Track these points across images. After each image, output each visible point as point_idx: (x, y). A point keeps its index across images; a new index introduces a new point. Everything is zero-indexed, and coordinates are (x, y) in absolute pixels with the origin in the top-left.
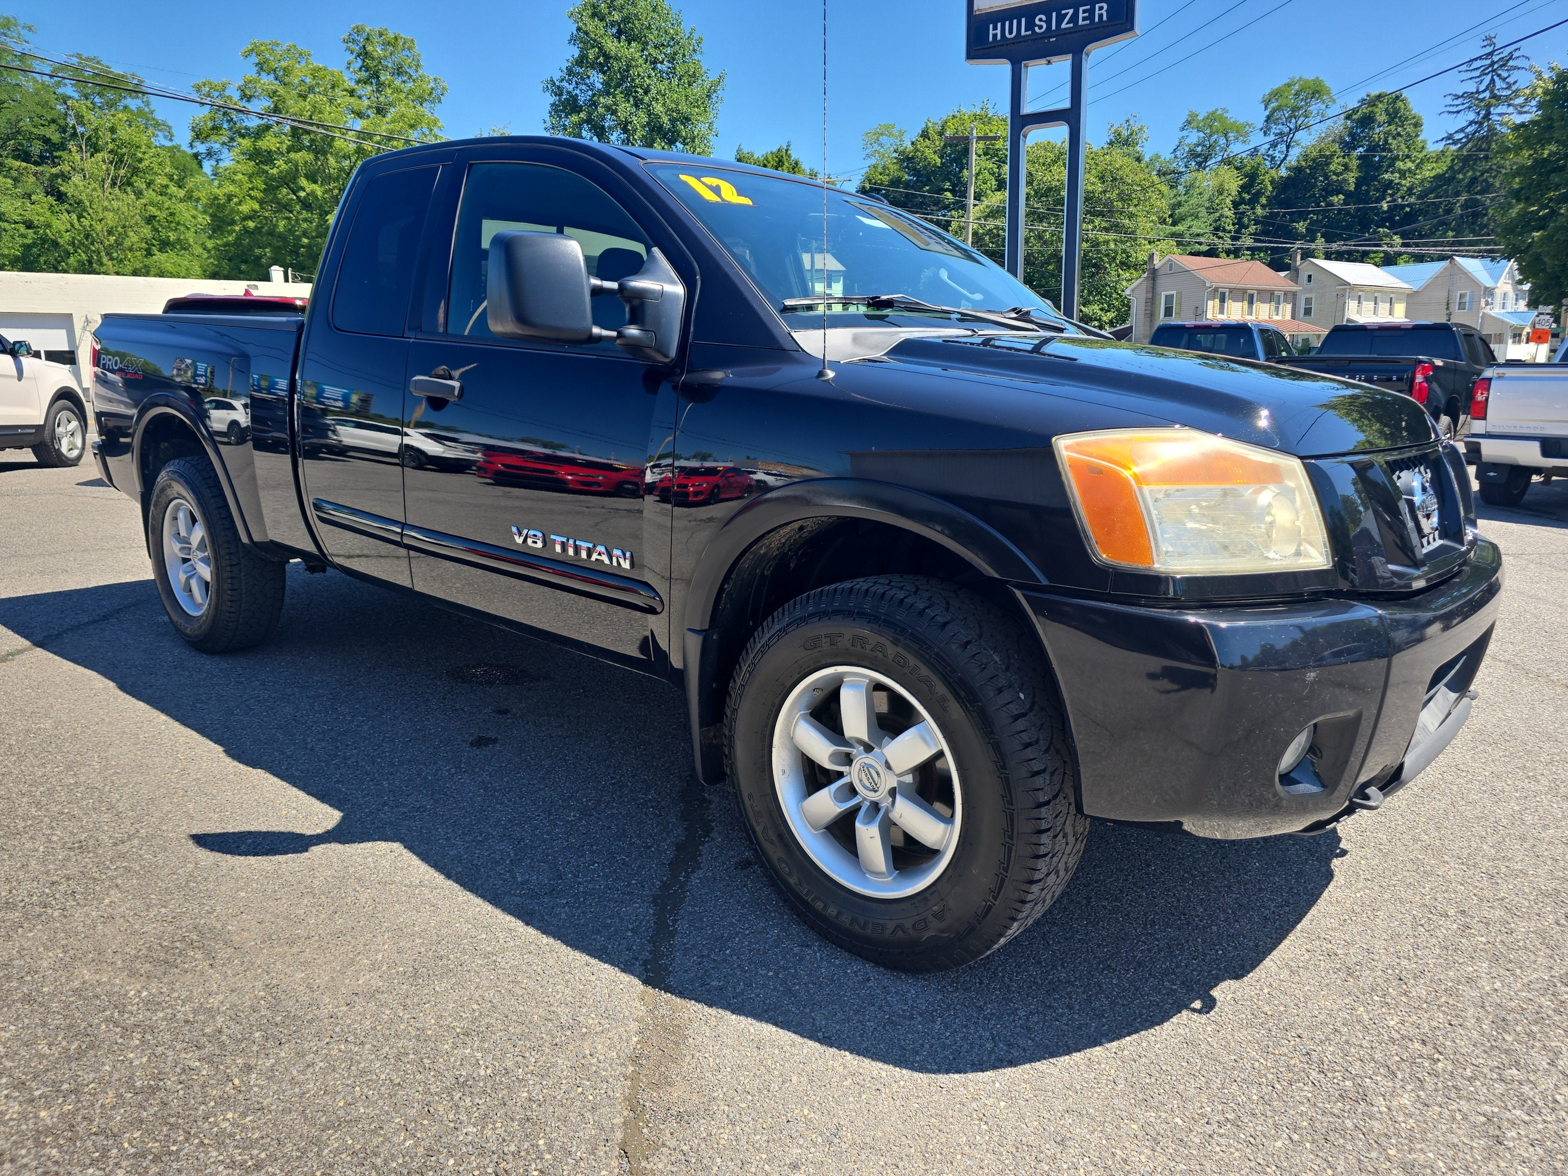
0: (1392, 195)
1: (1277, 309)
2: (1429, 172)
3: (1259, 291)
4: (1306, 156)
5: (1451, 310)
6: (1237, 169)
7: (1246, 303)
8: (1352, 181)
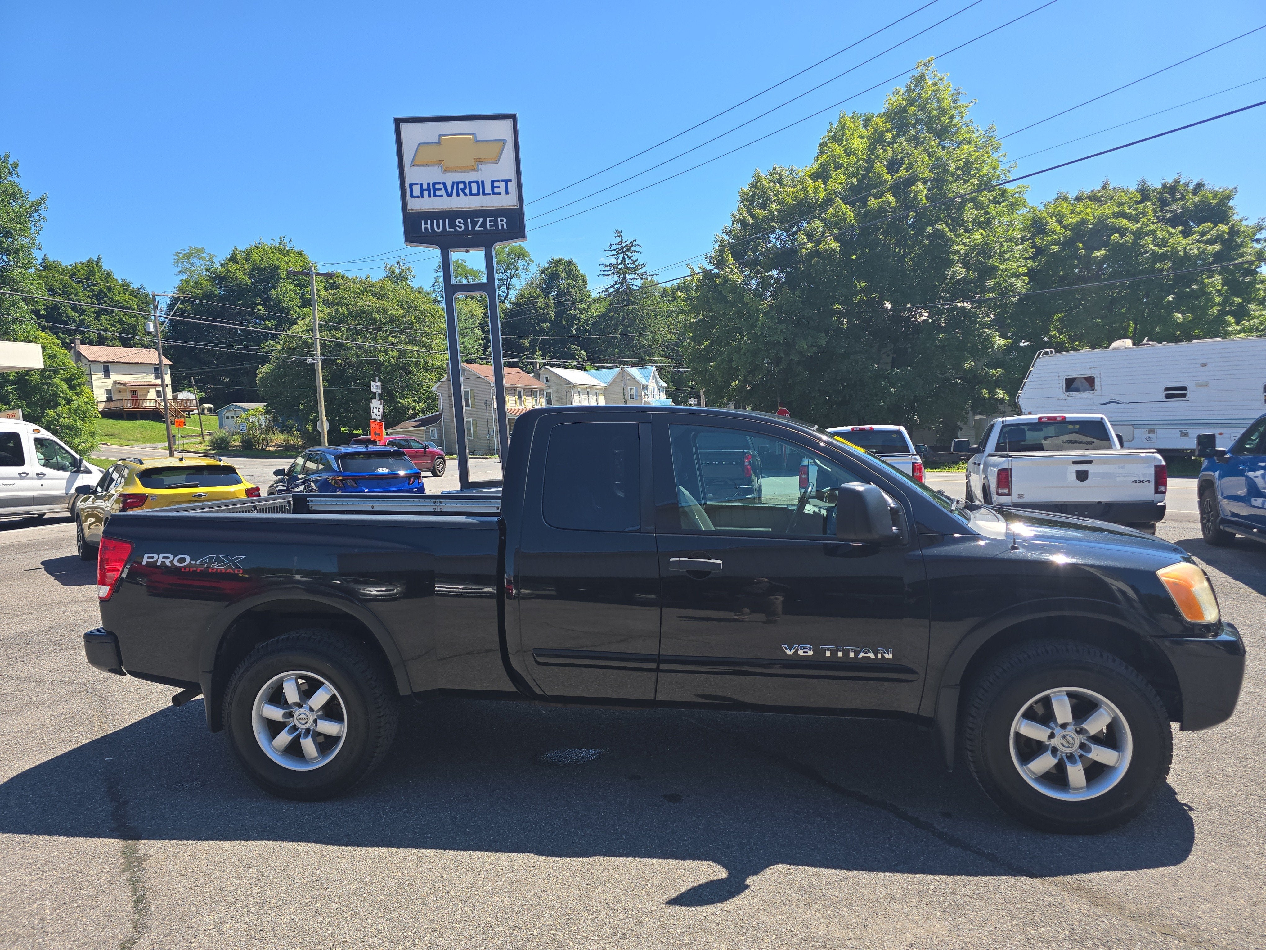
0: (577, 325)
1: (536, 400)
2: (595, 311)
3: (524, 389)
4: (521, 296)
5: (626, 399)
6: (479, 301)
7: (517, 397)
8: (552, 314)
